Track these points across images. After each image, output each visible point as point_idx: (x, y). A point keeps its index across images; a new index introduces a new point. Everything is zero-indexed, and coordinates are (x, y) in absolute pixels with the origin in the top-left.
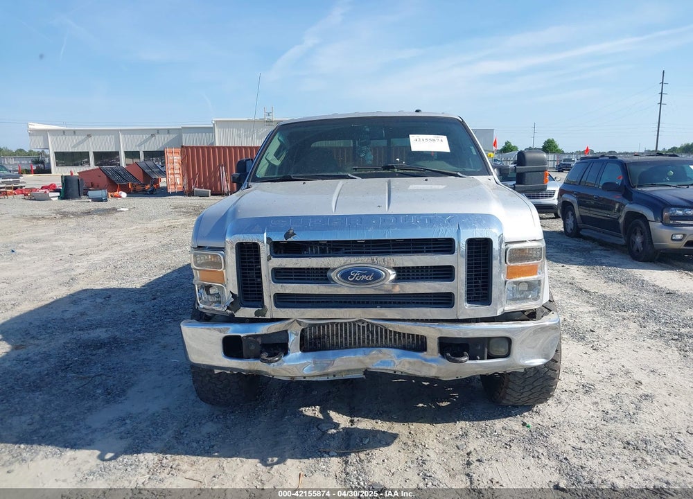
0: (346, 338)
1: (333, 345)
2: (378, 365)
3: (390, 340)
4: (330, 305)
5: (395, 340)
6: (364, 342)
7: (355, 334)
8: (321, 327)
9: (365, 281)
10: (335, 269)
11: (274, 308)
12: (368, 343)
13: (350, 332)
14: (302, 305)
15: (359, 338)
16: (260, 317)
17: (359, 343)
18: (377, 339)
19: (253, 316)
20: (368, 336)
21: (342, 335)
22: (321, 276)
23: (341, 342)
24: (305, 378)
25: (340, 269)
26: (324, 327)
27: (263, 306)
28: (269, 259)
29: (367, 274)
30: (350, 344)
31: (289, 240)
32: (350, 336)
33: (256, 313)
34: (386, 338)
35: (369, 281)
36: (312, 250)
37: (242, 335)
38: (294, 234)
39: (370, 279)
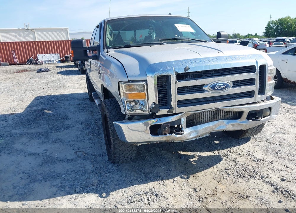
0: (204, 118)
1: (198, 123)
2: (218, 128)
3: (222, 116)
4: (201, 103)
5: (224, 116)
6: (211, 119)
7: (207, 116)
8: (195, 115)
9: (222, 89)
10: (208, 84)
11: (177, 108)
12: (213, 119)
13: (206, 115)
14: (188, 105)
15: (209, 118)
16: (170, 113)
17: (209, 120)
18: (217, 117)
19: (166, 113)
20: (213, 116)
21: (202, 117)
22: (199, 89)
23: (202, 121)
24: (188, 140)
25: (211, 84)
26: (196, 115)
27: (171, 107)
28: (176, 83)
29: (222, 86)
30: (205, 121)
31: (186, 72)
32: (206, 117)
33: (168, 112)
34: (221, 115)
35: (224, 89)
36: (190, 77)
37: (161, 124)
38: (189, 69)
39: (224, 88)
